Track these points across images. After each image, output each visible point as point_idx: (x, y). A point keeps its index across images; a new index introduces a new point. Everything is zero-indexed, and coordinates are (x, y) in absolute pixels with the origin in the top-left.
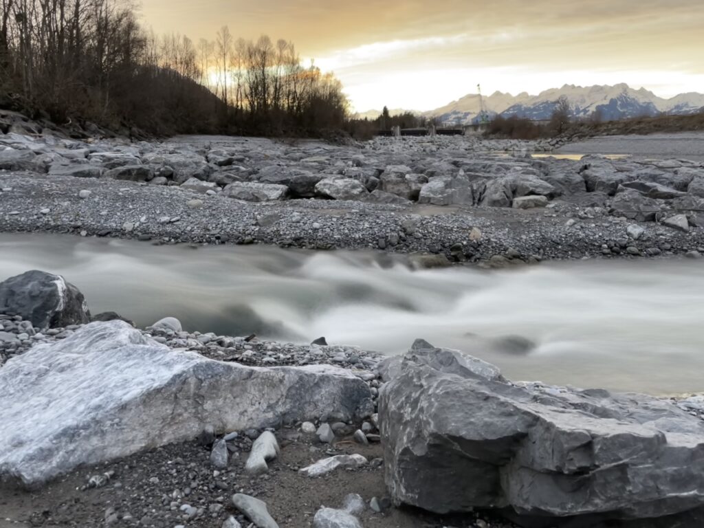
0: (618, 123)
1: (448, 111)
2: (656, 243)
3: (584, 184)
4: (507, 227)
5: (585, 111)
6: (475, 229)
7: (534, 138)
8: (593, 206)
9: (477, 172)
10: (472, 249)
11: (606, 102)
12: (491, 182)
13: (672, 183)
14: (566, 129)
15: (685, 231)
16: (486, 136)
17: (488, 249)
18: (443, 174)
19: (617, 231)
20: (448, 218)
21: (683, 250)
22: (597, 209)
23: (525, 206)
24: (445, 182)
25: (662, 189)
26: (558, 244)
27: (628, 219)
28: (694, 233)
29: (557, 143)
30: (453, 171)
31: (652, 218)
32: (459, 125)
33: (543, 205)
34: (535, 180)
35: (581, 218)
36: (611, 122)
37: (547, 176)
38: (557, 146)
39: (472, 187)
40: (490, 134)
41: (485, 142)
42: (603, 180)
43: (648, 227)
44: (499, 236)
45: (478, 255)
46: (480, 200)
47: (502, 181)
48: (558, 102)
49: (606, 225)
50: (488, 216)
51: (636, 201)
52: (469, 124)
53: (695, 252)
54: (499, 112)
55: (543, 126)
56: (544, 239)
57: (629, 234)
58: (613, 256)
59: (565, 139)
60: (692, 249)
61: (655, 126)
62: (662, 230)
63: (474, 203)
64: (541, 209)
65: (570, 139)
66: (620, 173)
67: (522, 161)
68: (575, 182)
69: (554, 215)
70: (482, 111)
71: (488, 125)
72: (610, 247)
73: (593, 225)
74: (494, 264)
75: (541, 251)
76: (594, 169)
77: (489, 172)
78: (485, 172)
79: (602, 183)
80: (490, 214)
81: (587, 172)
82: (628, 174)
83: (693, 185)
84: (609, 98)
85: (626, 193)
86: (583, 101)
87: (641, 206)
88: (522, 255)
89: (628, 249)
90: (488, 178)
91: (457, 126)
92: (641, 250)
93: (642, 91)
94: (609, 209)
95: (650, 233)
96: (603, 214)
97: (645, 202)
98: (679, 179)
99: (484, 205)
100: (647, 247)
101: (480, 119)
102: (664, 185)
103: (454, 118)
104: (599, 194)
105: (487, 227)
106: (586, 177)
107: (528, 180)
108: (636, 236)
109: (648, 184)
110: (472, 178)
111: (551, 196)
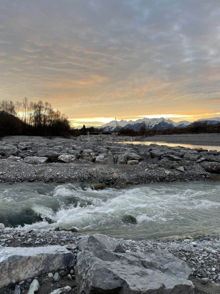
0: (162, 131)
1: (106, 126)
2: (175, 177)
3: (151, 156)
4: (126, 172)
5: (151, 126)
6: (115, 173)
7: (135, 136)
8: (154, 164)
9: (115, 151)
10: (114, 180)
11: (158, 124)
12: (120, 155)
13: (178, 155)
14: (145, 133)
15: (184, 172)
16: (119, 135)
17: (119, 181)
18: (104, 153)
19: (162, 173)
20: (105, 169)
21: (183, 179)
22: (155, 165)
23: (131, 164)
24: (104, 155)
25: (176, 158)
26: (143, 178)
27: (165, 168)
28: (186, 173)
29: (142, 137)
30: (107, 151)
31: (172, 168)
32: (110, 131)
33: (138, 163)
34: (134, 155)
35: (150, 168)
36: (159, 131)
37: (138, 152)
38: (142, 138)
39: (113, 157)
40: (120, 134)
41: (119, 137)
42: (157, 154)
43: (172, 171)
44: (123, 176)
45: (116, 183)
46: (116, 162)
47: (123, 155)
48: (142, 123)
49: (158, 170)
50: (119, 168)
51: (167, 162)
52: (113, 131)
53: (187, 180)
54: (123, 127)
55: (137, 131)
56: (138, 176)
57: (166, 174)
58: (161, 181)
59: (145, 136)
60: (186, 179)
61: (173, 132)
62: (176, 172)
63: (114, 163)
64: (137, 165)
65: (147, 136)
66: (162, 152)
67: (130, 147)
68: (147, 155)
69: (141, 167)
70: (117, 126)
71: (119, 131)
72: (160, 179)
73: (154, 171)
74: (121, 186)
75: (137, 180)
76: (153, 150)
77: (119, 151)
78: (118, 151)
79: (156, 156)
80: (120, 167)
81: (151, 151)
82: (164, 152)
83: (185, 156)
84: (158, 122)
85: (164, 159)
86: (150, 123)
87: (169, 164)
88: (131, 182)
89: (165, 179)
90: (119, 154)
91: (109, 131)
92: (170, 179)
93: (169, 120)
94: (159, 165)
95: (172, 173)
96: (157, 166)
97: (170, 162)
98: (181, 154)
99: (118, 163)
100: (171, 178)
101: (117, 129)
102: (176, 156)
103: (108, 129)
104: (155, 159)
105: (119, 172)
106: (151, 153)
107: (132, 155)
108: (168, 174)
109: (171, 156)
110: (113, 154)
111: (140, 160)
